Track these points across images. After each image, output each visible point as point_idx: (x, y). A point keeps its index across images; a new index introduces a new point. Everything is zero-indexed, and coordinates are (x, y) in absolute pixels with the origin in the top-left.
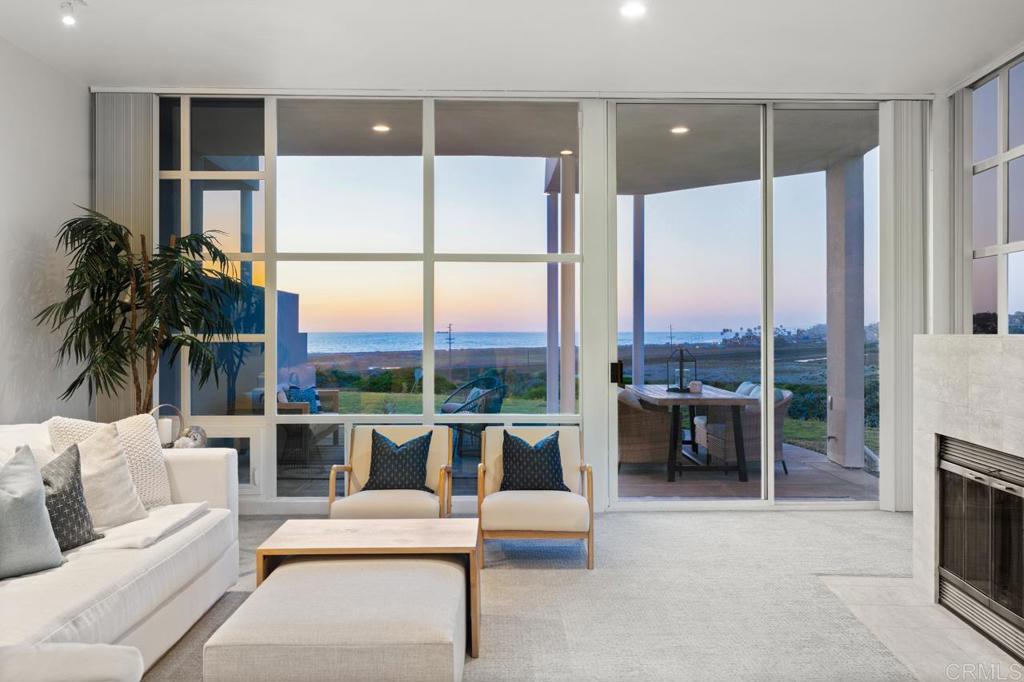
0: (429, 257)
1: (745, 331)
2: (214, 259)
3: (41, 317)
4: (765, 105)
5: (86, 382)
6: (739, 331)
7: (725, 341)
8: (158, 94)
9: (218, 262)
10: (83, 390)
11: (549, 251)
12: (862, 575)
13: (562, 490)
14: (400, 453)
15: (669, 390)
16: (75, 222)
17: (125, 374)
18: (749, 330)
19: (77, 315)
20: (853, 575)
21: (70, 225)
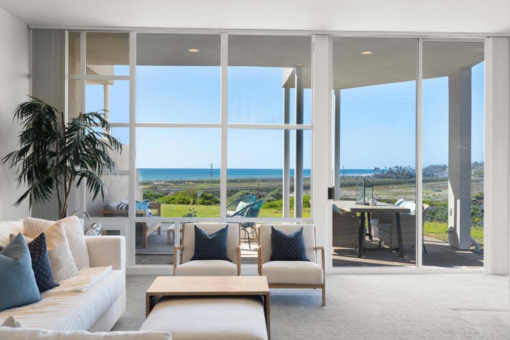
0: (224, 127)
1: (388, 169)
2: (103, 127)
3: (6, 159)
4: (418, 39)
5: (28, 196)
6: (384, 169)
7: (376, 175)
8: (68, 30)
9: (105, 128)
10: (26, 200)
11: (285, 123)
12: (479, 310)
13: (306, 261)
14: (212, 239)
15: (357, 204)
16: (24, 105)
17: (50, 192)
18: (390, 168)
19: (26, 157)
20: (474, 310)
21: (21, 106)
